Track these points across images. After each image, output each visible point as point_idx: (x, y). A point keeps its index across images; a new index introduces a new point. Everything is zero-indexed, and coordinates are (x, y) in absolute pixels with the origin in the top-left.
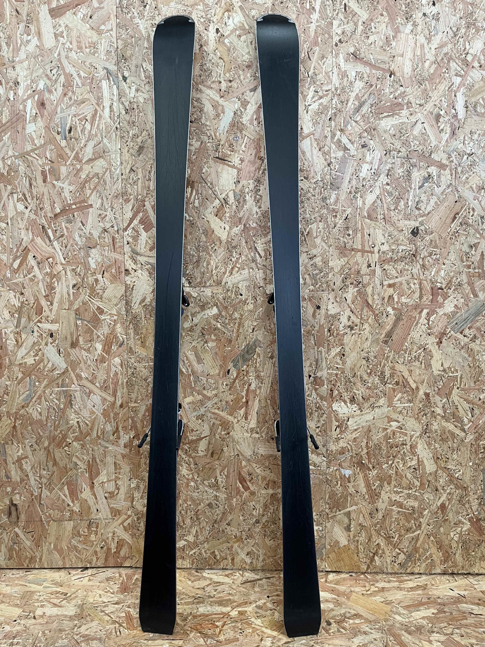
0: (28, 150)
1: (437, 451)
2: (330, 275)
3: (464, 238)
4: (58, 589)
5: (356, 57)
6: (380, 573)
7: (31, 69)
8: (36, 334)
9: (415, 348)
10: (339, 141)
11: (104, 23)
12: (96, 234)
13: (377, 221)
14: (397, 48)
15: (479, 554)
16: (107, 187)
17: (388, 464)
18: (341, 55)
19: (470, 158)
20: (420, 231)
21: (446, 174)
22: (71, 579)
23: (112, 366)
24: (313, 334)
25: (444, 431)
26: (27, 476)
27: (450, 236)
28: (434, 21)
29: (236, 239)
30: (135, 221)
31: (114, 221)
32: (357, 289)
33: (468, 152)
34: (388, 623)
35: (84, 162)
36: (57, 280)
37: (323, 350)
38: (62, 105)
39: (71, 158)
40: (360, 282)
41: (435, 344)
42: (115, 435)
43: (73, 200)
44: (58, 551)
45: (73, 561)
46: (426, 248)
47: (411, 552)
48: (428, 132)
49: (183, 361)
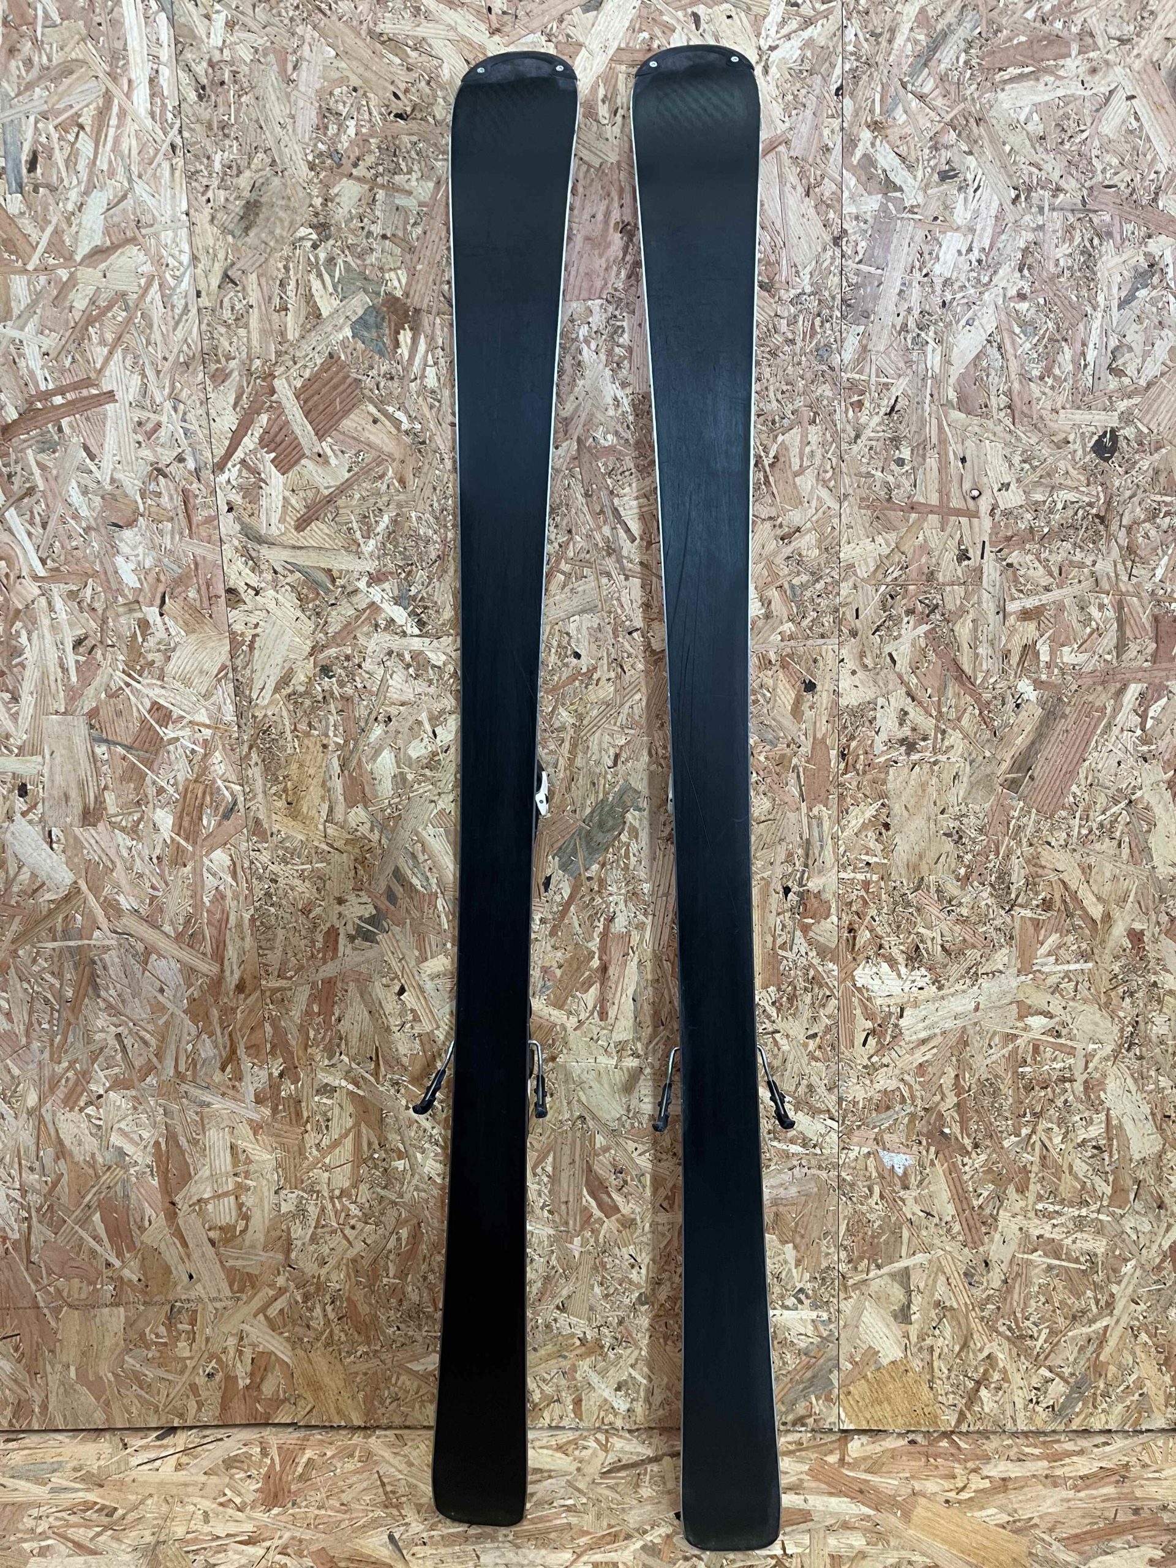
1: (1163, 1098)
2: (845, 588)
4: (91, 1497)
6: (994, 1433)
9: (1102, 800)
10: (868, 161)
12: (132, 484)
13: (987, 416)
16: (156, 336)
17: (1018, 1135)
20: (1122, 443)
22: (127, 1462)
23: (206, 874)
24: (796, 767)
29: (556, 485)
30: (246, 440)
31: (183, 442)
32: (925, 628)
35: (78, 258)
36: (25, 626)
37: (825, 813)
38: (4, 84)
39: (41, 249)
40: (937, 606)
41: (1164, 786)
42: (229, 1069)
43: (54, 380)
44: (90, 1386)
45: (134, 1410)
46: (1140, 494)
47: (1085, 1376)
48: (1146, 126)
49: (414, 856)
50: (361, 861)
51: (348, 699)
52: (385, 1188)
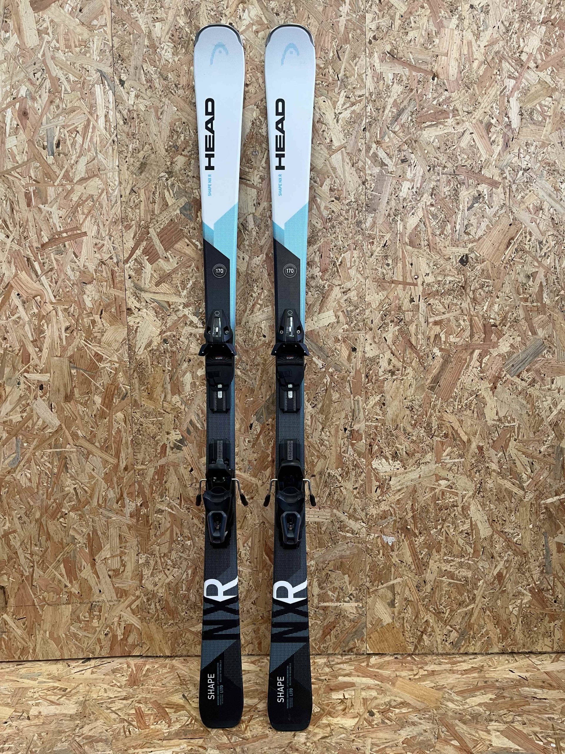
0: (9, 168)
1: (492, 513)
2: (367, 312)
3: (520, 266)
4: (56, 685)
5: (393, 56)
6: (429, 654)
7: (11, 73)
8: (22, 386)
9: (466, 394)
10: (375, 155)
11: (96, 18)
12: (92, 267)
13: (420, 248)
14: (441, 46)
15: (543, 630)
16: (104, 211)
17: (436, 529)
18: (376, 54)
19: (526, 174)
20: (470, 260)
21: (499, 193)
22: (70, 672)
23: (114, 422)
24: (349, 381)
25: (500, 489)
26: (16, 553)
27: (504, 265)
28: (482, 15)
29: (257, 271)
30: (137, 251)
32: (398, 327)
33: (524, 167)
34: (440, 711)
35: (75, 181)
36: (46, 322)
37: (360, 399)
38: (48, 114)
39: (60, 177)
40: (402, 319)
41: (489, 389)
42: (120, 503)
43: (63, 227)
44: (54, 640)
45: (73, 650)
46: (477, 279)
47: (465, 629)
48: (477, 144)
49: (198, 415)
50: (177, 417)
51: (174, 352)
52: (182, 552)
